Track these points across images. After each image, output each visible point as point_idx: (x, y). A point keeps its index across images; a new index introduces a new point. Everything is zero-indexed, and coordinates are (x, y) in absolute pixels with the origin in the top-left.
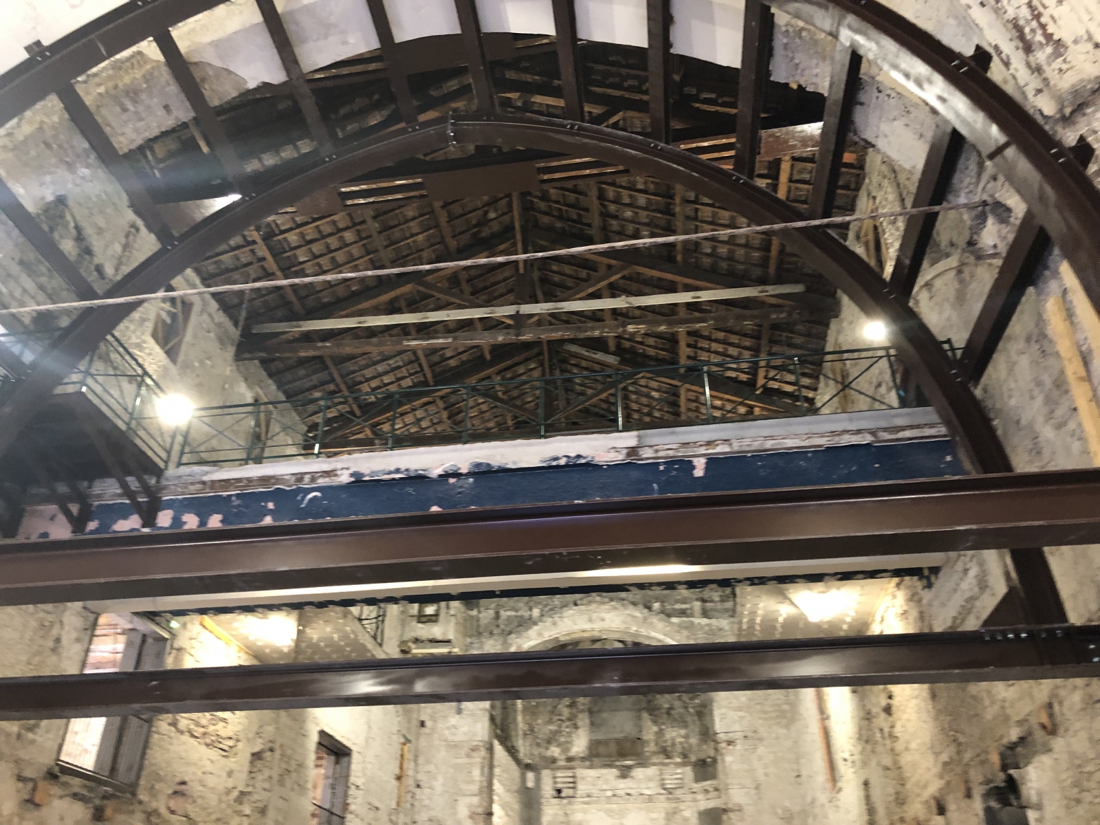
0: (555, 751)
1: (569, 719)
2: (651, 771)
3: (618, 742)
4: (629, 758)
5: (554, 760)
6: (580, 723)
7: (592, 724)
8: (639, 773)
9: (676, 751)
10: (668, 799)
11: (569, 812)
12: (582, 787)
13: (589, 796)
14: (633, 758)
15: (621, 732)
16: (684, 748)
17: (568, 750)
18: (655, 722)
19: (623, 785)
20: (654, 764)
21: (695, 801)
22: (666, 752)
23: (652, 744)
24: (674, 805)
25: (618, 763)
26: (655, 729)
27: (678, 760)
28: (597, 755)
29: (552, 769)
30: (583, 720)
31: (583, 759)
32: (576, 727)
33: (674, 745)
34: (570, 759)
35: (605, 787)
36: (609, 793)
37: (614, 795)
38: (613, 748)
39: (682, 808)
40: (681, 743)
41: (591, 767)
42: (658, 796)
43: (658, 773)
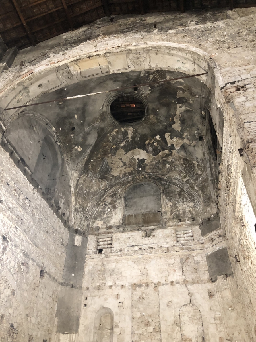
0: (99, 223)
1: (110, 204)
2: (169, 231)
3: (144, 215)
4: (152, 224)
5: (98, 229)
6: (117, 205)
7: (126, 206)
8: (159, 233)
9: (187, 216)
10: (182, 249)
11: (105, 263)
12: (116, 245)
13: (121, 251)
14: (155, 224)
15: (147, 208)
16: (192, 214)
17: (108, 222)
18: (170, 200)
19: (146, 241)
20: (170, 226)
21: (203, 249)
22: (179, 218)
23: (169, 214)
24: (187, 253)
25: (143, 228)
26: (171, 204)
27: (189, 222)
28: (129, 224)
29: (96, 235)
30: (120, 204)
31: (118, 227)
32: (115, 208)
33: (184, 213)
34: (108, 228)
35: (134, 244)
36: (137, 248)
37: (141, 249)
38: (140, 218)
39: (193, 254)
40: (190, 211)
41: (124, 231)
42: (175, 247)
43: (173, 231)
